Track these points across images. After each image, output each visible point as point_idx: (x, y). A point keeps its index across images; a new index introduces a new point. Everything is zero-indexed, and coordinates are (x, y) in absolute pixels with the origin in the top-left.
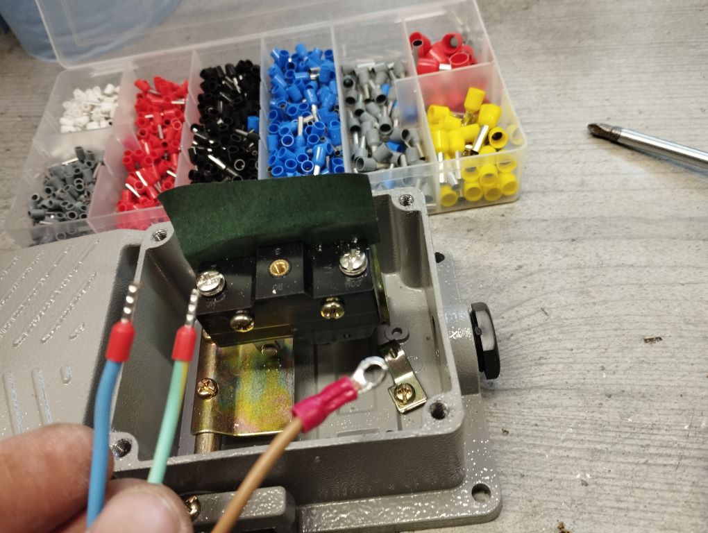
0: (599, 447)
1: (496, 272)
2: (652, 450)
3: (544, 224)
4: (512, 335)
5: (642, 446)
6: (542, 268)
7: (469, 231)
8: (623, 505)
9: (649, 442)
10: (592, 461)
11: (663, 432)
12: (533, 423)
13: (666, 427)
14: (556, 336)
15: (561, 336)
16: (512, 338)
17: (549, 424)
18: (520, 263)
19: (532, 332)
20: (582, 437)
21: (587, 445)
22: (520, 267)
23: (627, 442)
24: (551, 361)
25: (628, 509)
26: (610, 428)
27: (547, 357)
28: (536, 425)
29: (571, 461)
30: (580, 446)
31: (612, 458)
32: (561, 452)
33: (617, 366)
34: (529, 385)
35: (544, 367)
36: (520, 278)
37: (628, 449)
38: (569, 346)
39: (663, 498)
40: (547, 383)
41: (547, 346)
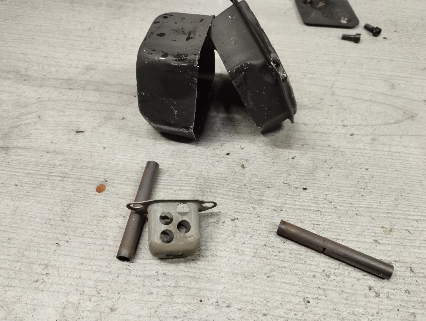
0: (31, 172)
1: (27, 99)
2: (54, 174)
3: (62, 81)
4: (19, 126)
5: (50, 172)
6: (50, 99)
7: (25, 80)
8: (28, 194)
9: (54, 171)
10: (25, 177)
11: (63, 167)
12: (8, 161)
13: (65, 166)
14: (39, 128)
15: (41, 128)
16: (18, 127)
17: (14, 162)
18: (40, 96)
19: (29, 125)
20: (26, 168)
21: (26, 171)
22: (40, 98)
23: (44, 170)
24: (30, 137)
25: (29, 196)
26: (41, 165)
27: (30, 135)
28: (9, 162)
29: (15, 177)
30: (23, 171)
31: (34, 176)
32: (14, 173)
33: (58, 141)
34: (15, 146)
35: (26, 140)
36: (37, 102)
37: (43, 173)
38: (42, 132)
39: (47, 192)
40: (24, 146)
41: (32, 131)
